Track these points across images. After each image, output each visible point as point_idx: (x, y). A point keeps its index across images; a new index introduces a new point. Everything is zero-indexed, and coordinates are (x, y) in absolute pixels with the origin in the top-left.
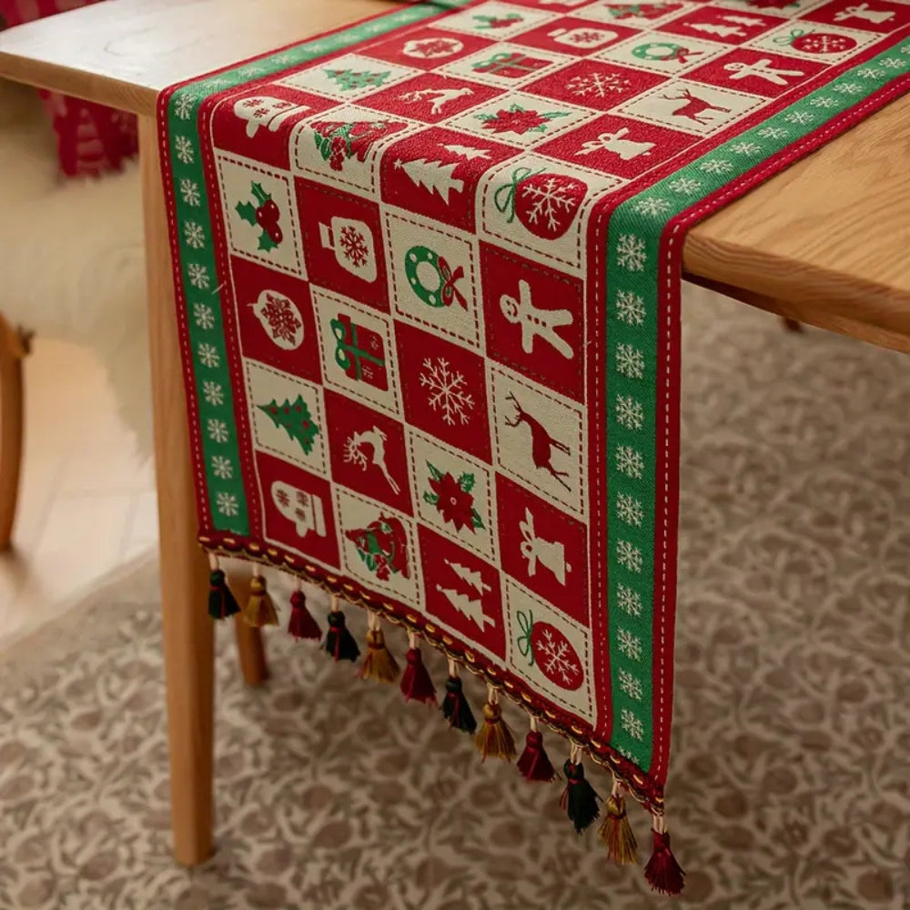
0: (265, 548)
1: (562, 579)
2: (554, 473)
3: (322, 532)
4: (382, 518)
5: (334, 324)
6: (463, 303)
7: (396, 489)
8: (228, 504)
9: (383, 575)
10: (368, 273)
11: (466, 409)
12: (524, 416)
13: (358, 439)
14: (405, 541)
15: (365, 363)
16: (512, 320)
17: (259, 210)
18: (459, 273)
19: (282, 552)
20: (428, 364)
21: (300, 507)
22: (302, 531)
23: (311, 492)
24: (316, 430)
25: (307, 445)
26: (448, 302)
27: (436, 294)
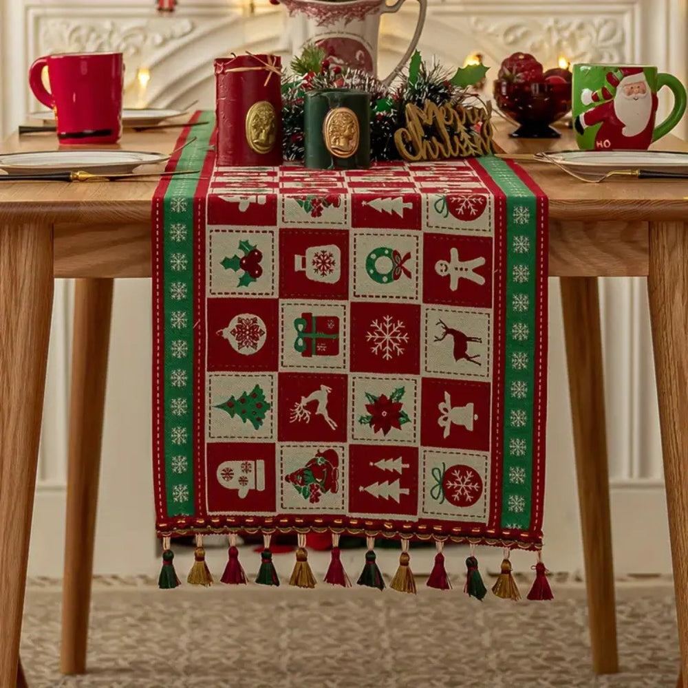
0: (208, 520)
1: (470, 427)
2: (469, 359)
3: (261, 487)
4: (319, 454)
5: (297, 322)
6: (408, 274)
7: (333, 426)
8: (180, 493)
9: (315, 499)
10: (333, 277)
11: (402, 344)
12: (449, 331)
13: (305, 401)
14: (336, 464)
15: (319, 341)
16: (443, 274)
17: (243, 259)
18: (408, 256)
19: (223, 518)
20: (375, 324)
21: (244, 474)
22: (243, 494)
23: (255, 459)
24: (268, 406)
25: (257, 422)
26: (397, 277)
27: (388, 275)
